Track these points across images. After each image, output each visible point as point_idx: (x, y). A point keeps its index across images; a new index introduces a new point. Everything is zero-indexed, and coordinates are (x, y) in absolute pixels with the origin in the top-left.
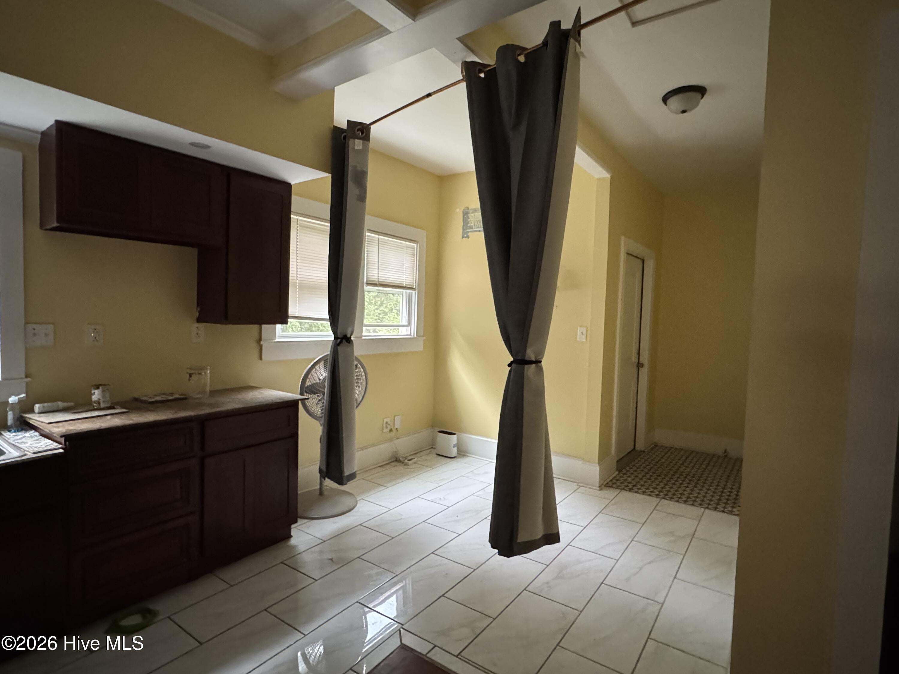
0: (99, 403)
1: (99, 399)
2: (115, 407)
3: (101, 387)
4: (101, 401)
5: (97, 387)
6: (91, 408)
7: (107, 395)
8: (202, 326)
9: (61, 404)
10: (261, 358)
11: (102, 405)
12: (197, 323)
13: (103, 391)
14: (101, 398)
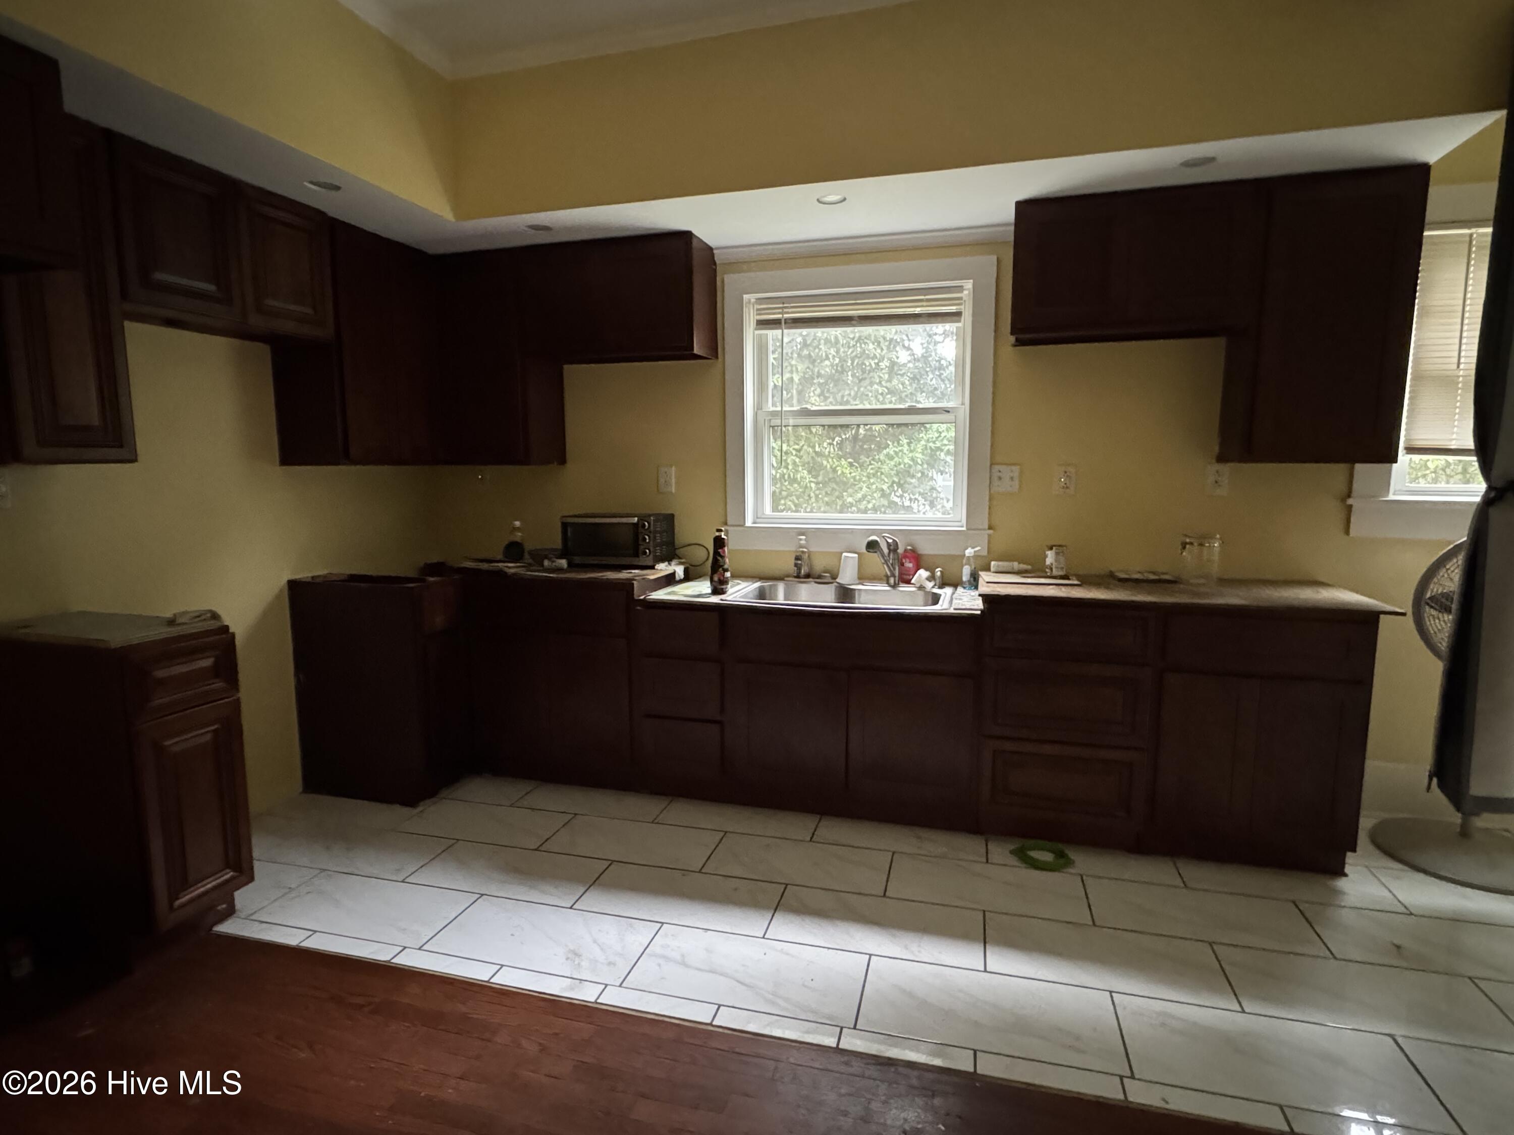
0: (1051, 569)
1: (1052, 564)
2: (1070, 577)
3: (1054, 548)
4: (1054, 567)
5: (1051, 549)
6: (1044, 574)
7: (1062, 559)
8: (1226, 468)
9: (1016, 565)
10: (1347, 531)
11: (1055, 573)
12: (1216, 464)
13: (1057, 554)
14: (1054, 563)
